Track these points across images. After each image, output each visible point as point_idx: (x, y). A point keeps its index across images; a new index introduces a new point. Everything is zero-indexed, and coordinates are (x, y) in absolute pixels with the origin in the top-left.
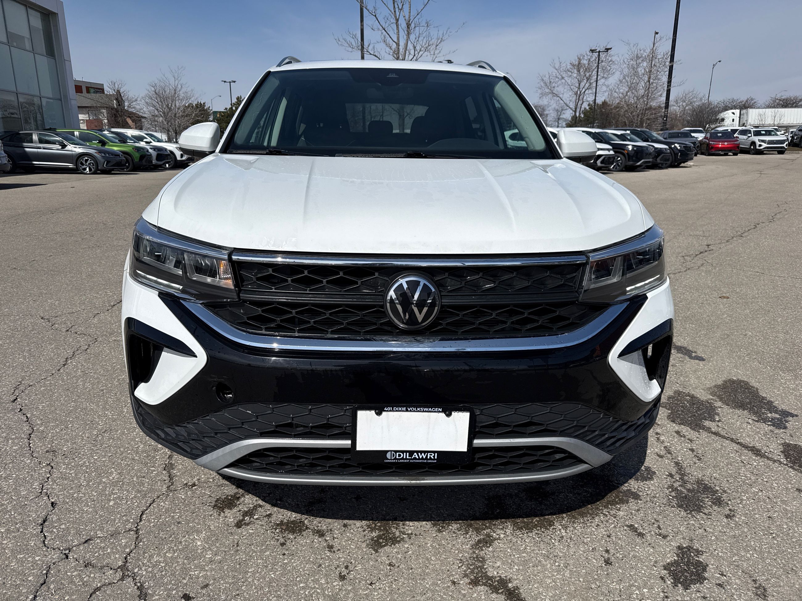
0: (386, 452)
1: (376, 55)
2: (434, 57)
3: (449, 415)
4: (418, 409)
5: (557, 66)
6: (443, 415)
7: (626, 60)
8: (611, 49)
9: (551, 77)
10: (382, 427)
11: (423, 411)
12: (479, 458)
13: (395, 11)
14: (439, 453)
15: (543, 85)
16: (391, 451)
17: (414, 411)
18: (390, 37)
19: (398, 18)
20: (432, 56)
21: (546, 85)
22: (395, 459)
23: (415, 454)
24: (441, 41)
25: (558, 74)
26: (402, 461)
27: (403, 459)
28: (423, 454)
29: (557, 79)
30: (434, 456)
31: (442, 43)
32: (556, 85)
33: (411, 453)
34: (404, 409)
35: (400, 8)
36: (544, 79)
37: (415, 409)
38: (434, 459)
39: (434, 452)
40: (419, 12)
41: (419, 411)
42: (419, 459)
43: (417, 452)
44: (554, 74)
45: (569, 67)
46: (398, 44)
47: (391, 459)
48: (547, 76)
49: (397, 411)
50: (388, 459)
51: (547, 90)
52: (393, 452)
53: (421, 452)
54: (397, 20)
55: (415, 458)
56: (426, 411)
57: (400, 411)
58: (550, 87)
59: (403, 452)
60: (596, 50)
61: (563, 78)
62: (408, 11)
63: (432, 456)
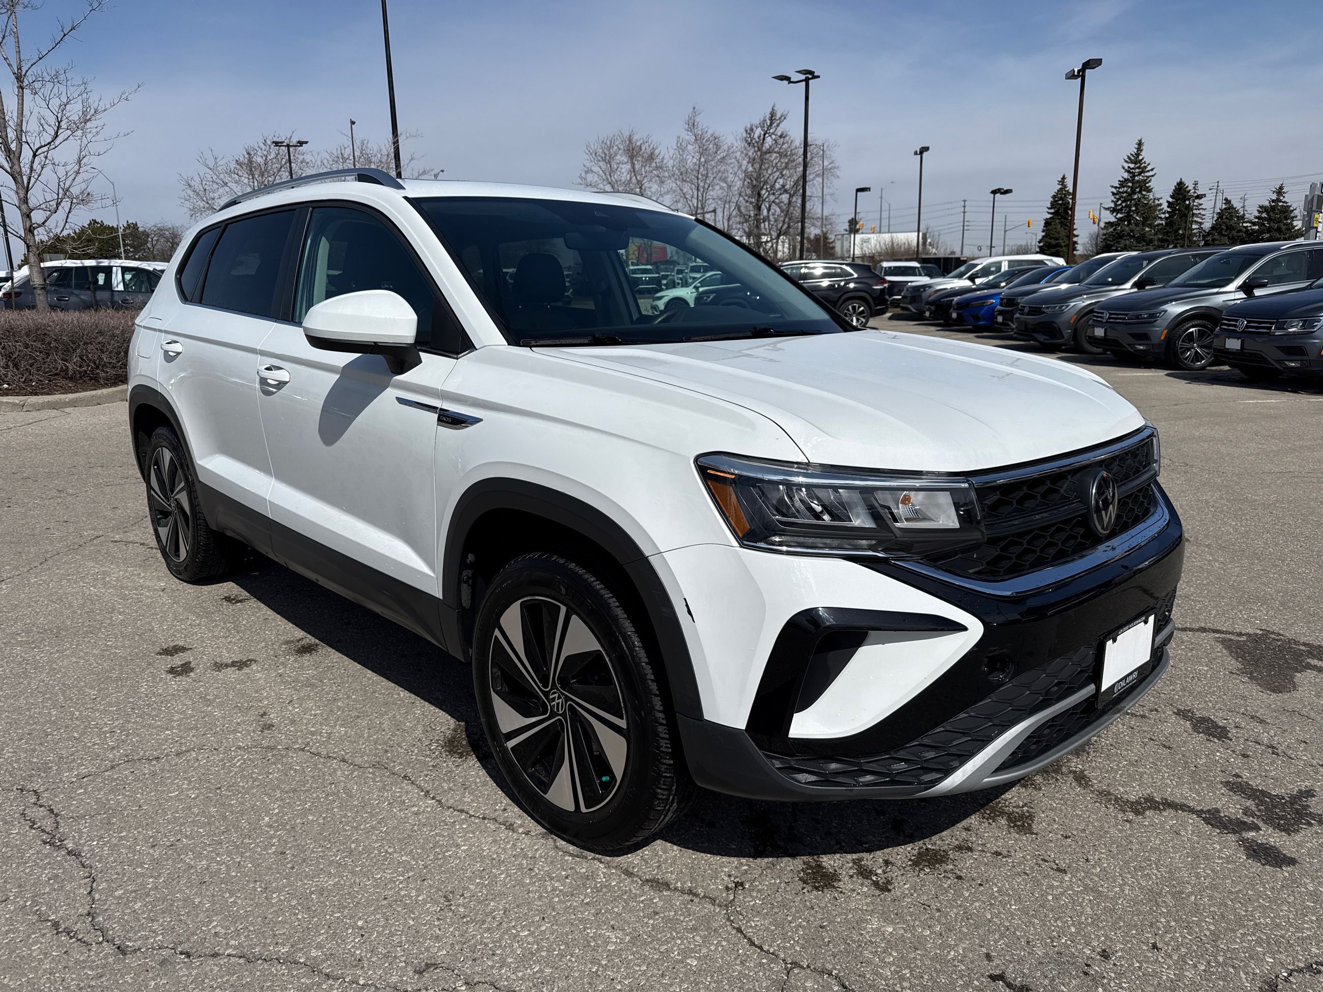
5: (211, 163)
7: (325, 162)
8: (306, 143)
9: (204, 182)
15: (191, 193)
21: (198, 194)
25: (215, 177)
29: (215, 186)
32: (216, 195)
36: (192, 183)
44: (208, 176)
45: (233, 165)
48: (197, 179)
51: (202, 204)
58: (205, 198)
60: (283, 142)
61: (226, 184)
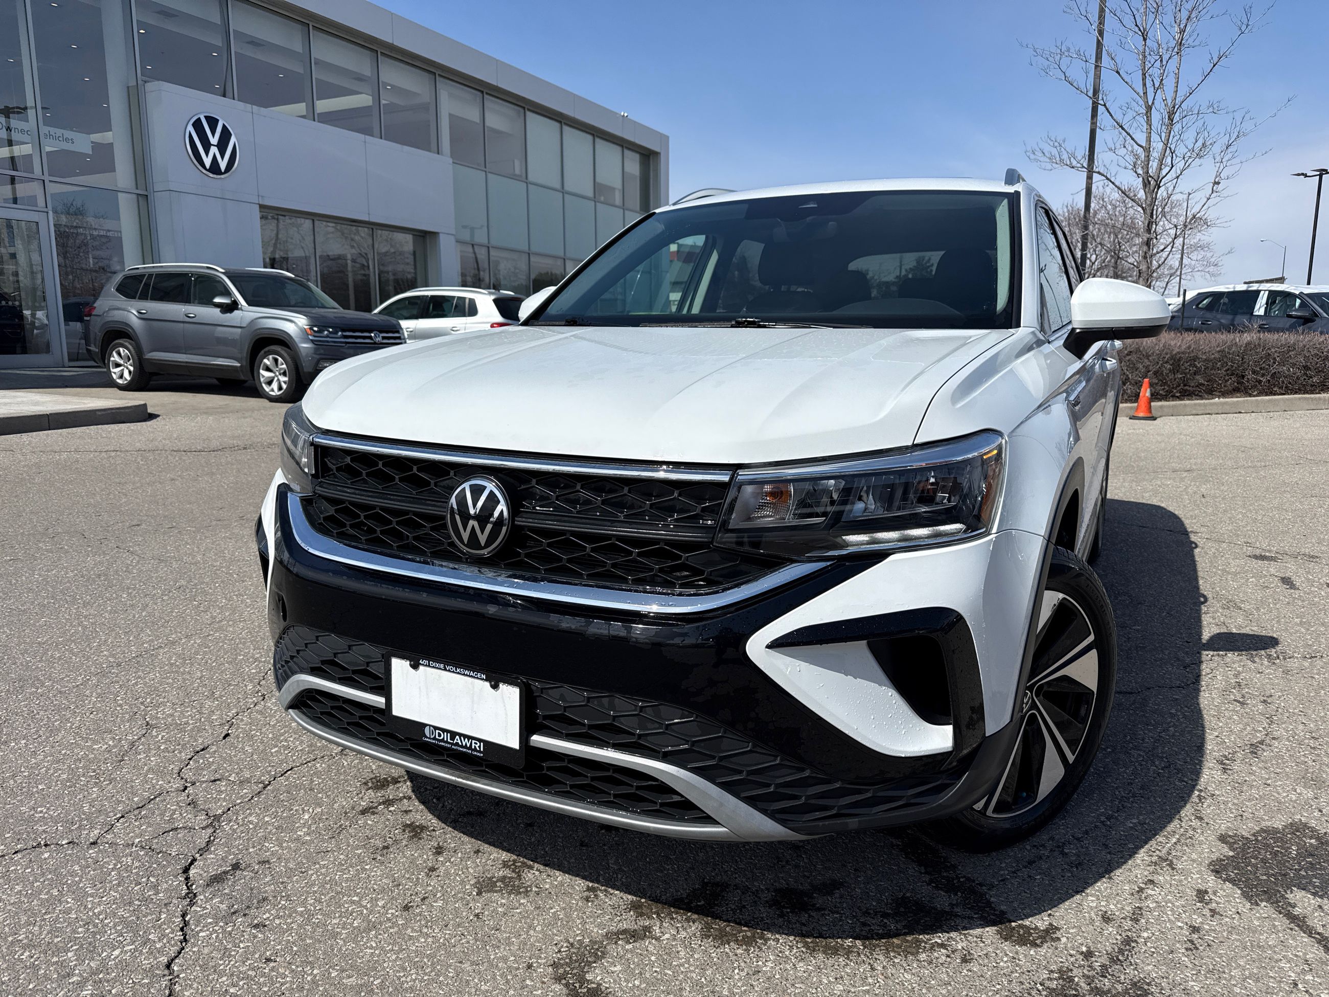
0: (425, 725)
1: (1101, 171)
2: (1221, 168)
3: (495, 687)
4: (458, 670)
6: (487, 684)
10: (420, 688)
11: (464, 674)
12: (549, 769)
13: (1145, 93)
14: (486, 743)
16: (430, 726)
17: (453, 672)
18: (1133, 139)
19: (1150, 104)
20: (1218, 165)
22: (434, 738)
23: (457, 737)
24: (1238, 136)
26: (443, 744)
27: (443, 740)
28: (466, 740)
30: (480, 747)
31: (1242, 139)
33: (453, 734)
34: (442, 666)
35: (1157, 85)
37: (454, 669)
38: (479, 751)
39: (480, 740)
40: (1193, 89)
41: (458, 673)
42: (462, 746)
43: (460, 735)
46: (1147, 150)
47: (430, 738)
49: (433, 667)
50: (427, 737)
52: (431, 728)
53: (465, 736)
54: (1149, 108)
55: (457, 744)
56: (467, 675)
57: (437, 668)
59: (444, 730)
62: (1173, 89)
63: (477, 746)
